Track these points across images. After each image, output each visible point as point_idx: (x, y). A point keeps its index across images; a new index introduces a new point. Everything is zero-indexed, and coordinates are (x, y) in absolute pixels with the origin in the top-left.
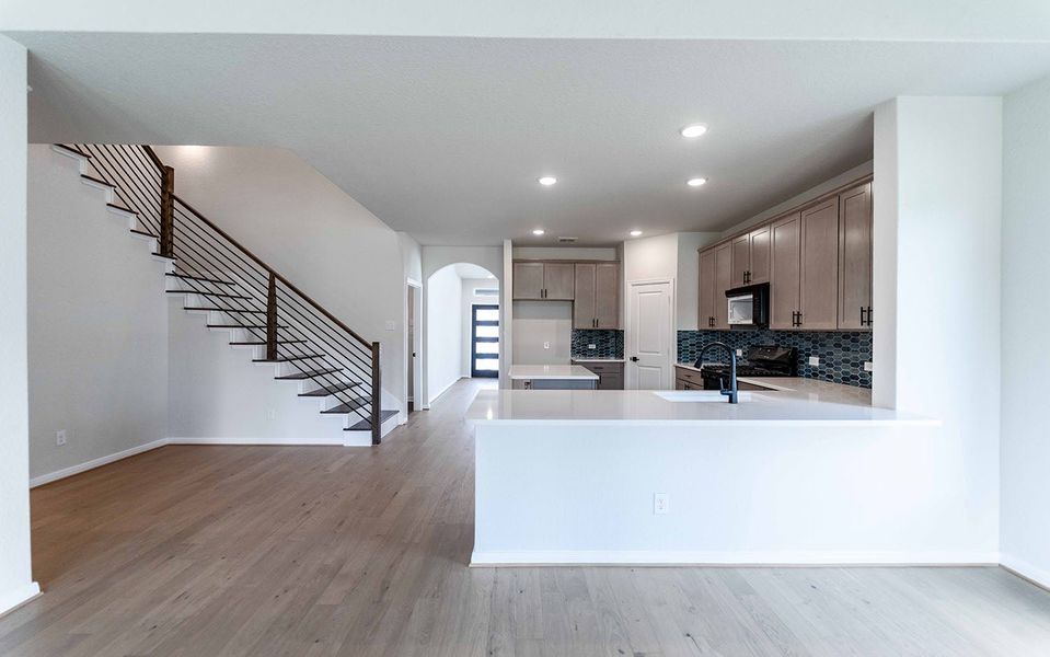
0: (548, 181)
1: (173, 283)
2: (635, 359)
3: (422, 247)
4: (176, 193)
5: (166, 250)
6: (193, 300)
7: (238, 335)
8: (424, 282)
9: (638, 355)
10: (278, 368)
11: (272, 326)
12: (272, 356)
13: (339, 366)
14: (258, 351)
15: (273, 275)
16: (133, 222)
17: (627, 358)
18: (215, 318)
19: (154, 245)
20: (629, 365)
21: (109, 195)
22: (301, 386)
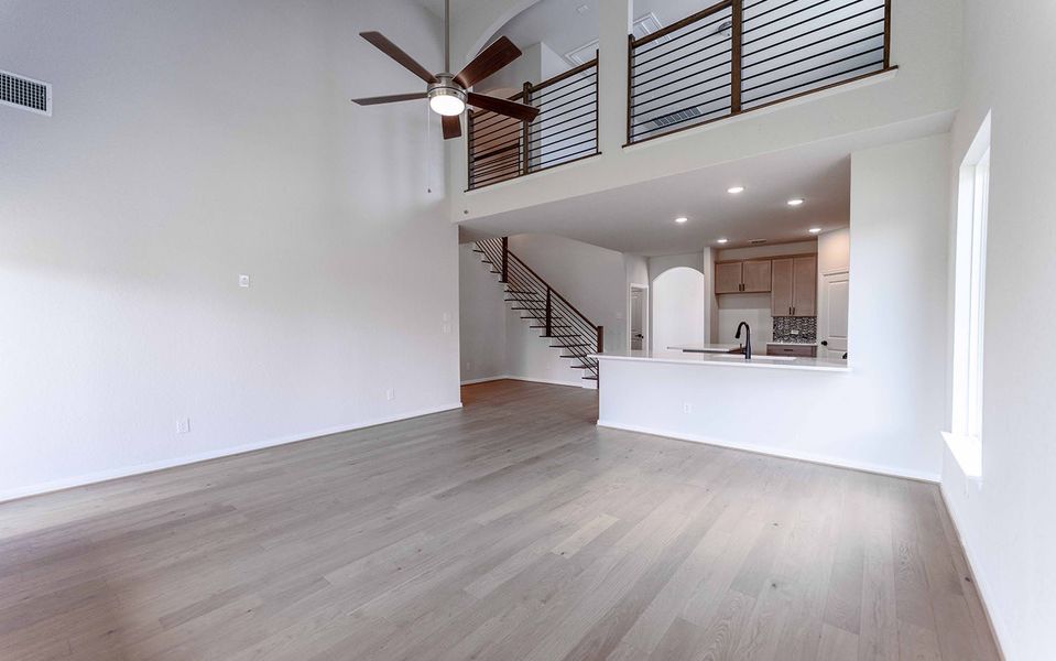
0: (681, 220)
1: (507, 296)
2: (825, 343)
3: (648, 261)
4: (509, 249)
5: (505, 280)
6: (515, 304)
7: (533, 322)
8: (650, 284)
9: (827, 339)
10: (551, 341)
11: (549, 318)
12: (548, 334)
13: (589, 343)
14: (542, 331)
15: (549, 288)
16: (491, 267)
17: (818, 343)
18: (524, 313)
19: (499, 277)
20: (821, 348)
21: (483, 257)
22: (561, 351)
